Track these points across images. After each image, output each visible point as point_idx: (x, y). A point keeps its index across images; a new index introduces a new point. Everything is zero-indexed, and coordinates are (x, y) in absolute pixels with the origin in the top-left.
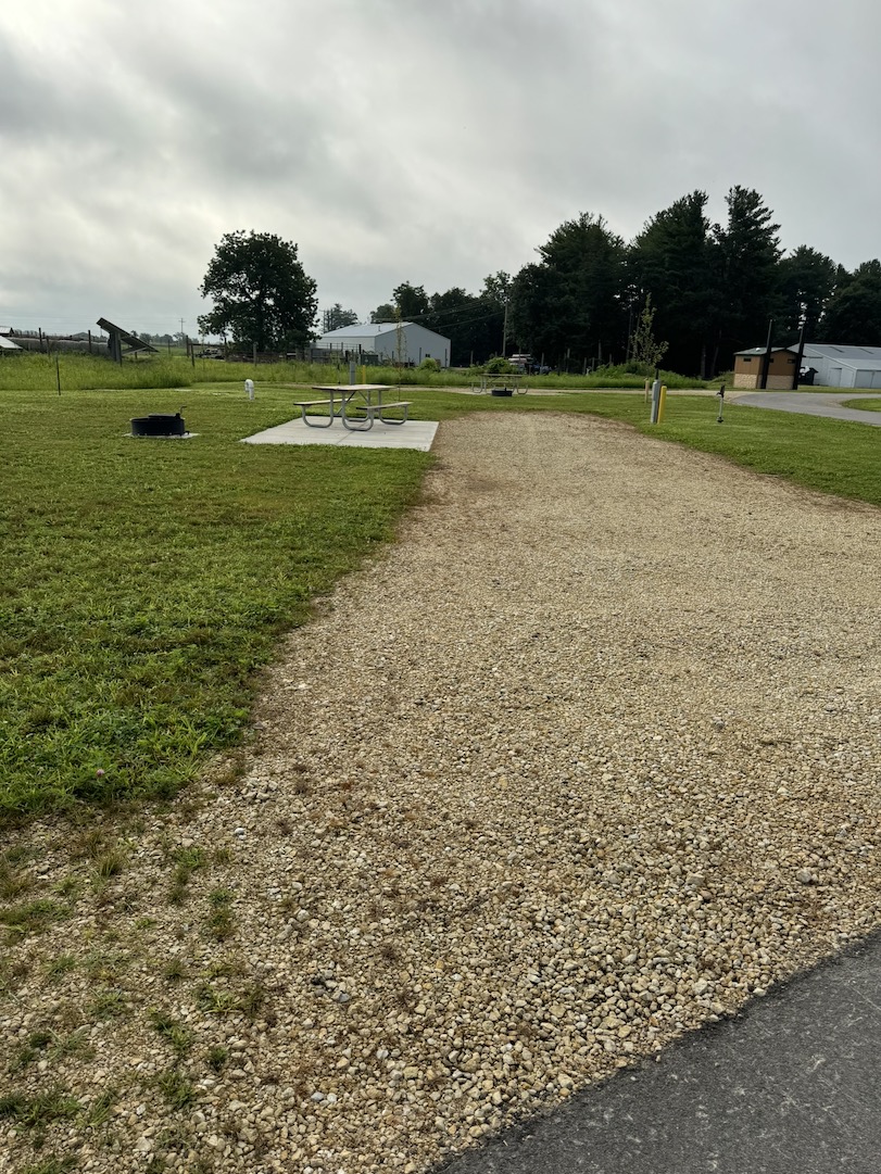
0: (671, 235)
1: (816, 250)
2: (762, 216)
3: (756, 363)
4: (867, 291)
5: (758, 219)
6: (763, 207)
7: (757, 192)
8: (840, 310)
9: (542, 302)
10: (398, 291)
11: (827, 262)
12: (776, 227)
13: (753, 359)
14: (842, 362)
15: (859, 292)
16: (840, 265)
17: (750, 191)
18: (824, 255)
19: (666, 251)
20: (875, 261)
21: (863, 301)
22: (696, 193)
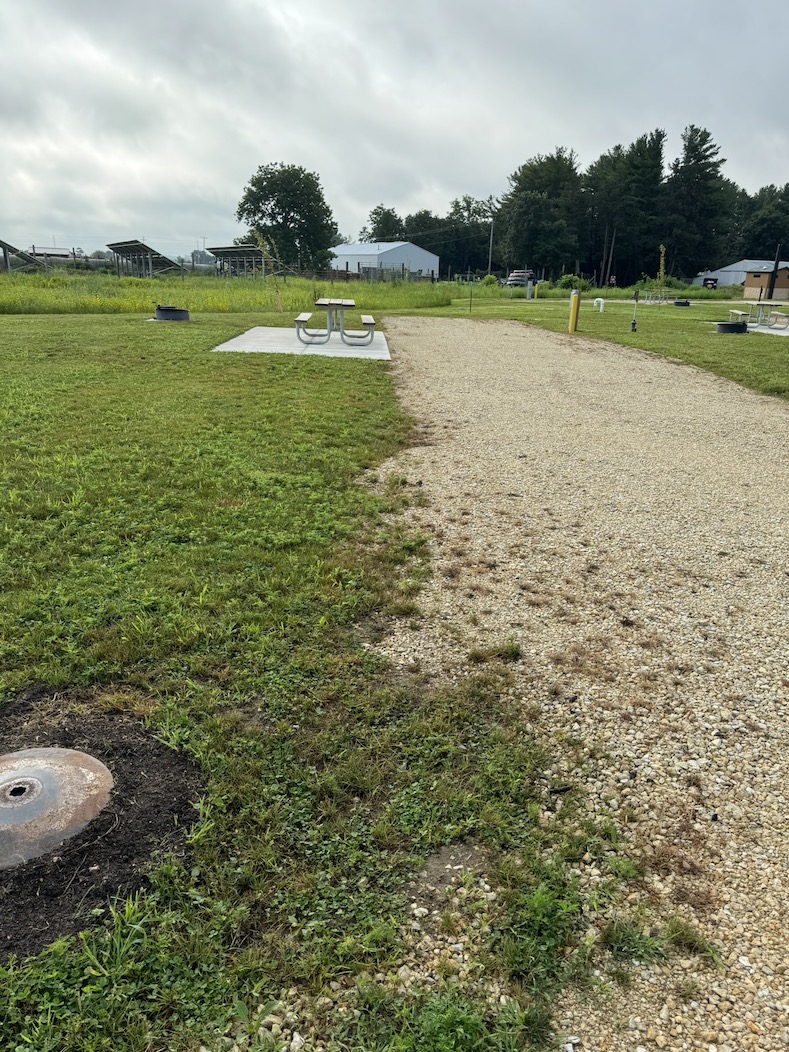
0: (636, 167)
2: (711, 151)
3: (765, 279)
5: (708, 153)
6: (713, 143)
7: (708, 131)
9: (540, 226)
10: (375, 213)
12: (723, 160)
13: (762, 275)
17: (702, 129)
19: (633, 181)
22: (657, 131)
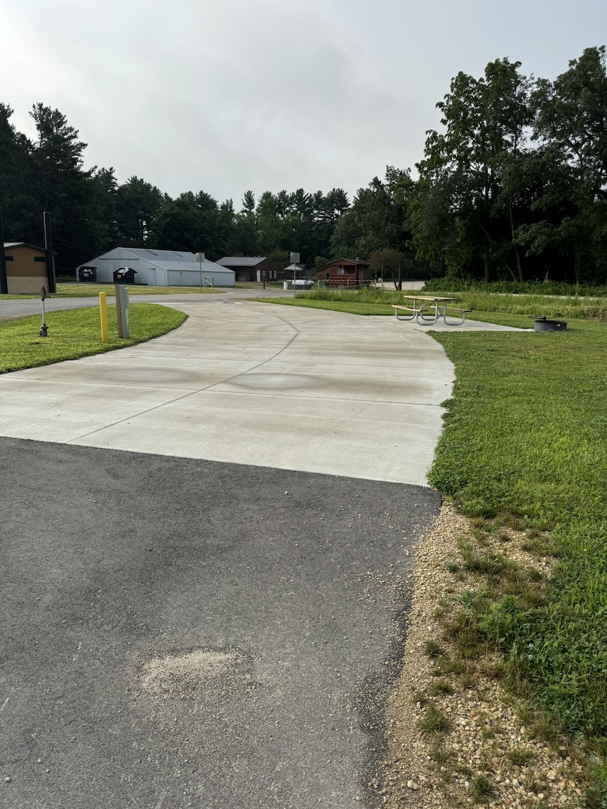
1: (146, 181)
4: (180, 210)
6: (69, 126)
8: (163, 224)
11: (156, 191)
14: (155, 263)
15: (175, 211)
16: (166, 194)
17: (53, 109)
18: (153, 185)
20: (190, 192)
21: (179, 218)
